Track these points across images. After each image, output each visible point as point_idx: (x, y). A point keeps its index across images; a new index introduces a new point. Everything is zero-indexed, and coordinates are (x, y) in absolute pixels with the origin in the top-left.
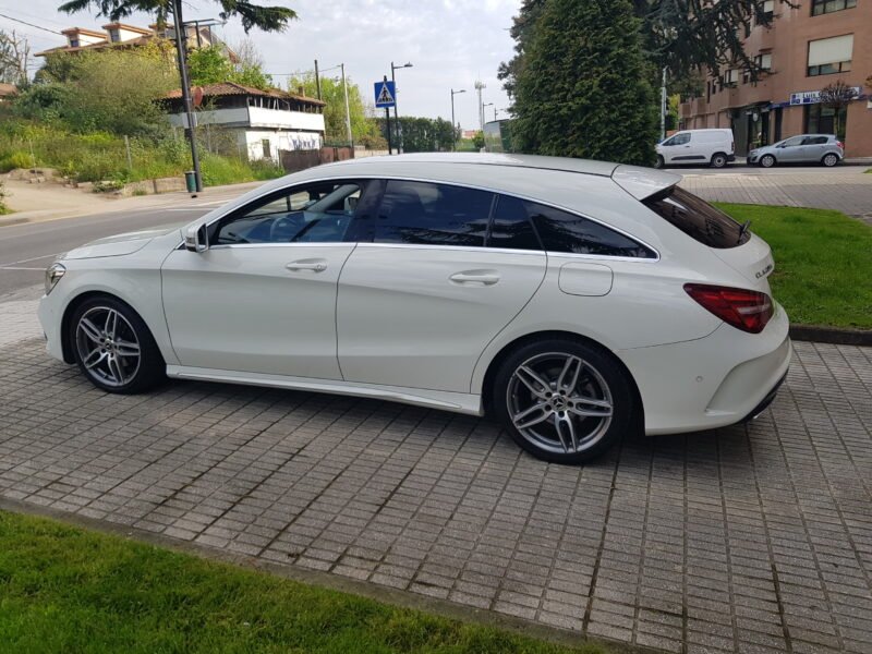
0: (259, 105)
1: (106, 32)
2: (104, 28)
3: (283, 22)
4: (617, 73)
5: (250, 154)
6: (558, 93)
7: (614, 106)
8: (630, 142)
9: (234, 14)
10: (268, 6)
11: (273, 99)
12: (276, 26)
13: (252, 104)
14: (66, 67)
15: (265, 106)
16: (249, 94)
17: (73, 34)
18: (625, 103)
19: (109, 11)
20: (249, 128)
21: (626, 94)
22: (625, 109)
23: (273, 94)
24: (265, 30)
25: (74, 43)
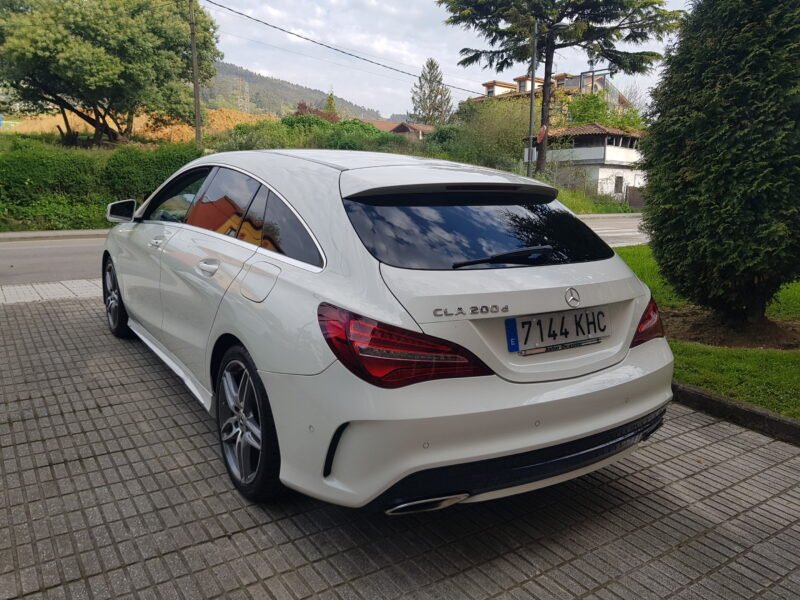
0: (617, 145)
1: (516, 83)
2: (515, 80)
3: (648, 66)
4: (757, 79)
5: (599, 190)
6: (675, 106)
7: (746, 122)
8: (765, 167)
9: (602, 60)
10: (636, 52)
11: (633, 139)
12: (642, 70)
13: (610, 143)
14: (473, 110)
15: (624, 145)
16: (608, 134)
17: (490, 86)
18: (762, 118)
19: (494, 64)
20: (603, 165)
21: (765, 106)
22: (760, 126)
23: (634, 135)
24: (629, 73)
25: (490, 93)
